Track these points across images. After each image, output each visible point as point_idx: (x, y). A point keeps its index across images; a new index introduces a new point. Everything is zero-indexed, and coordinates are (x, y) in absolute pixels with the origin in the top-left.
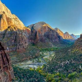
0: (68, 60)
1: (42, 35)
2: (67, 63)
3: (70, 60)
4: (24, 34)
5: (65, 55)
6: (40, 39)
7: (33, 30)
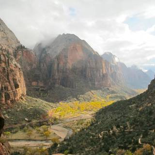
1: (66, 69)
2: (114, 134)
3: (121, 126)
4: (15, 65)
6: (59, 79)
7: (43, 55)
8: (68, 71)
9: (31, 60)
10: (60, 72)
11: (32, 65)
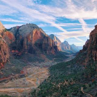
0: (67, 81)
4: (3, 41)
5: (63, 73)
6: (27, 49)
7: (17, 35)
8: (33, 45)
9: (11, 38)
10: (28, 45)
11: (12, 41)
